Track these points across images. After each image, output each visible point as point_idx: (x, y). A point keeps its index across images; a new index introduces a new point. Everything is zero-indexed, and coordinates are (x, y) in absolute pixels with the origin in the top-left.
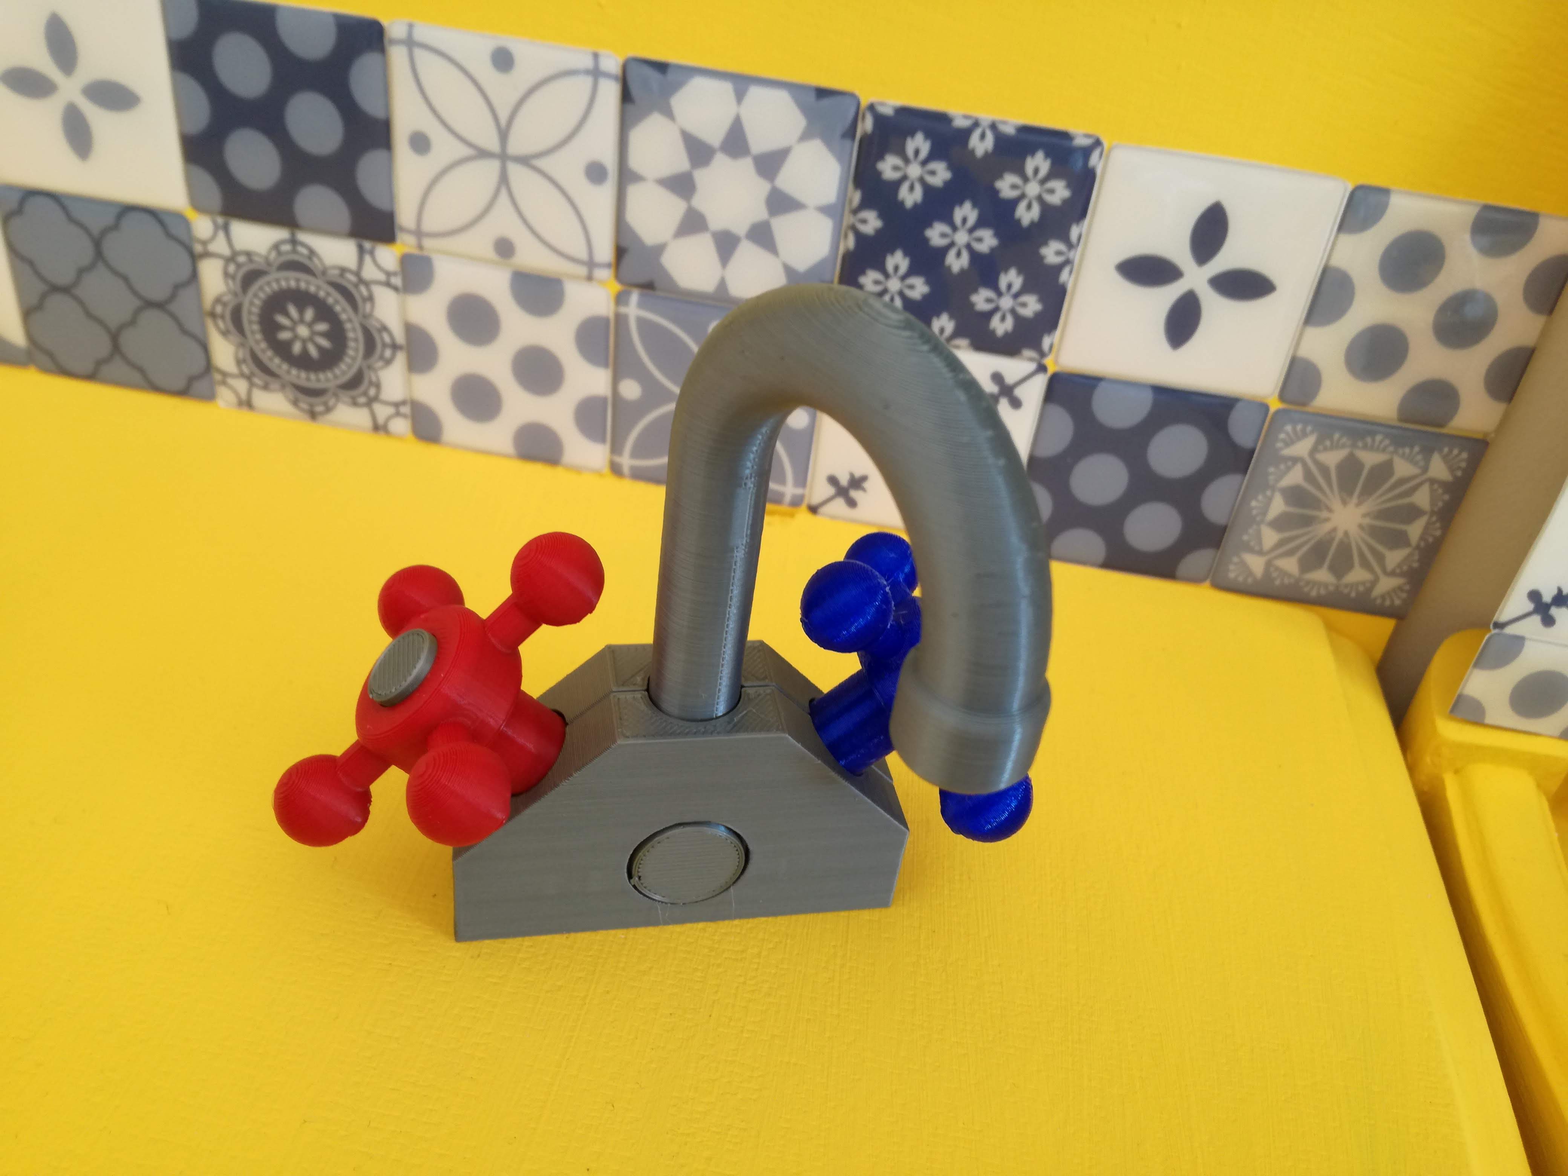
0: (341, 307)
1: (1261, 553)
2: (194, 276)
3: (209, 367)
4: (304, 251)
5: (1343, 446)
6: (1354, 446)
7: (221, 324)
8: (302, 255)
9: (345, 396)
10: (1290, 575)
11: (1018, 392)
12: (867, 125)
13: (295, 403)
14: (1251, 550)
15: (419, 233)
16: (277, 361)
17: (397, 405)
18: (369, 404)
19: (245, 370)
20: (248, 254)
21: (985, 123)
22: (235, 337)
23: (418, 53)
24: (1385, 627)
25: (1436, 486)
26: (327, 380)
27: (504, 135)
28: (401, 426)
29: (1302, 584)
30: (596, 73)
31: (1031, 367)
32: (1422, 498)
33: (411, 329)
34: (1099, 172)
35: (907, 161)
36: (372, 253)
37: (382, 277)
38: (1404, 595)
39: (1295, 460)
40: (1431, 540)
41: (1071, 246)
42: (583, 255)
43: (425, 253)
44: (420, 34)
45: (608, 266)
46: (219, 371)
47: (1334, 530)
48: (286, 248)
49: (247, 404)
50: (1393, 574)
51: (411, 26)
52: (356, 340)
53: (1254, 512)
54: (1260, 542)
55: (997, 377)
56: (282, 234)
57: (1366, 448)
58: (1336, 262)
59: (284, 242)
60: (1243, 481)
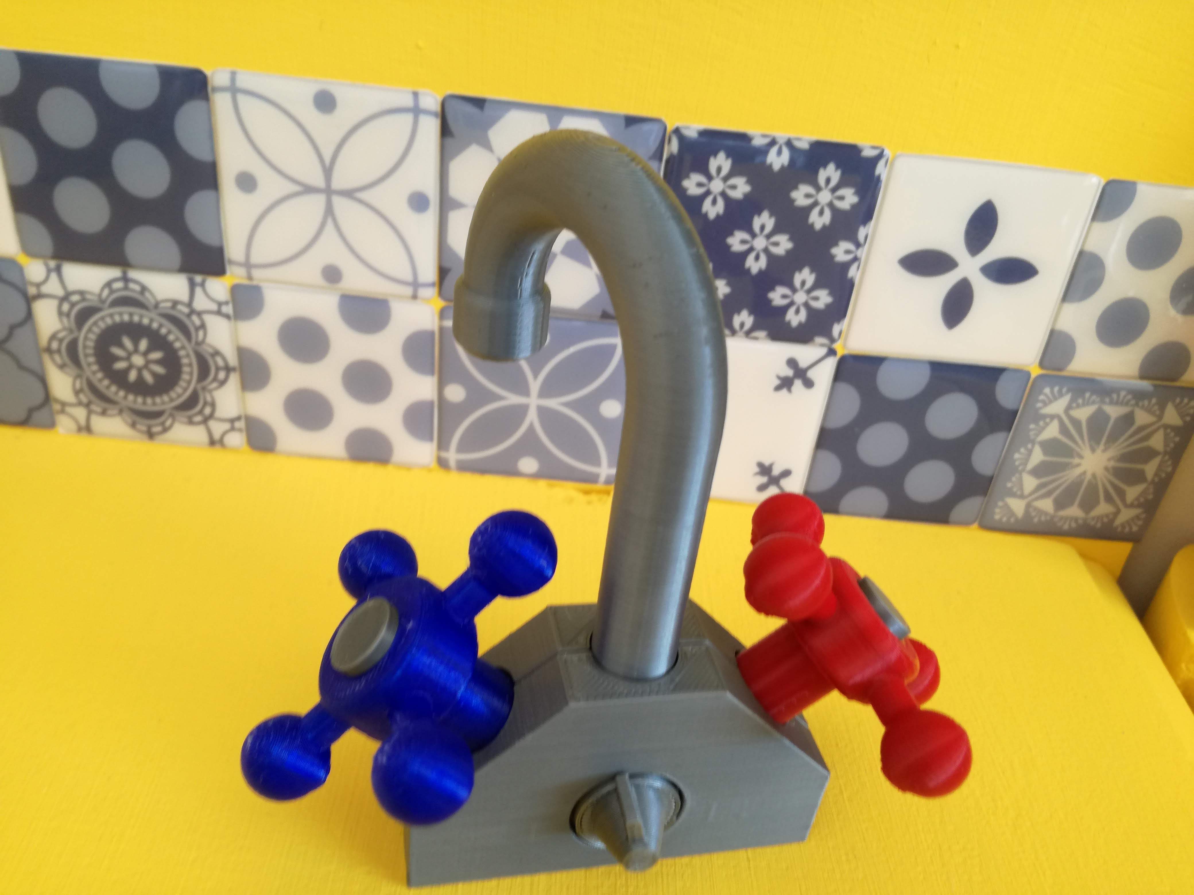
0: (175, 337)
1: (1022, 497)
2: (29, 315)
3: (47, 398)
4: (137, 288)
5: (1094, 403)
6: (1103, 402)
7: (57, 358)
8: (133, 291)
9: (182, 416)
10: (1046, 514)
11: (811, 374)
12: (674, 147)
13: (133, 425)
14: (1014, 495)
15: (248, 265)
16: (114, 388)
17: (232, 421)
18: (205, 421)
19: (83, 398)
20: (82, 293)
21: (781, 141)
22: (72, 370)
23: (242, 99)
24: (1123, 549)
25: (1169, 430)
26: (163, 403)
27: (328, 171)
28: (236, 439)
29: (1056, 520)
30: (416, 111)
31: (824, 351)
32: (1157, 442)
33: (243, 353)
34: (883, 178)
35: (710, 178)
36: (203, 285)
37: (214, 307)
38: (1140, 523)
39: (1052, 417)
40: (1163, 475)
41: (858, 245)
42: (409, 278)
43: (255, 283)
44: (242, 82)
45: (433, 285)
46: (57, 401)
47: (1084, 473)
48: (119, 285)
49: (87, 429)
50: (1132, 506)
51: (233, 74)
52: (190, 365)
53: (1017, 463)
54: (1021, 488)
55: (792, 363)
56: (113, 273)
57: (1111, 403)
58: (1090, 247)
59: (115, 280)
60: (1007, 438)
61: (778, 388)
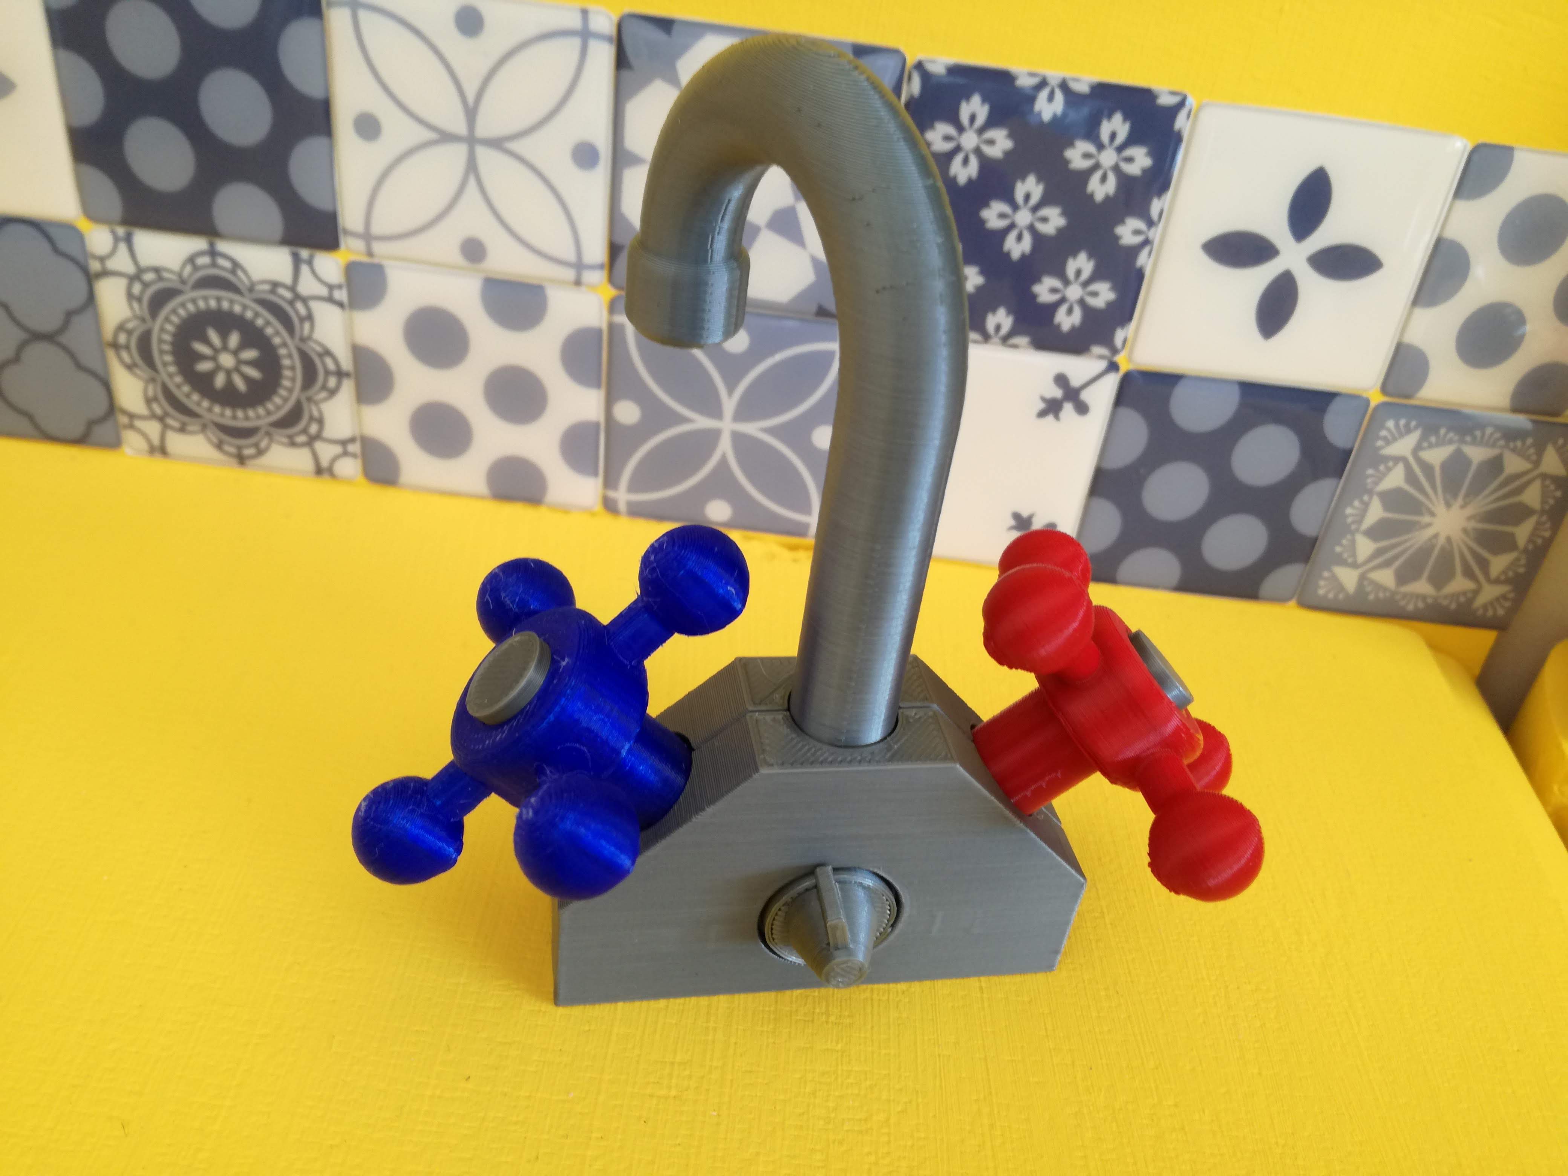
0: (273, 330)
1: (1355, 565)
2: (91, 299)
3: (112, 409)
4: (227, 264)
5: (1451, 442)
6: (1462, 441)
7: (125, 355)
8: (222, 268)
9: (280, 435)
10: (1385, 589)
11: (1085, 396)
12: (915, 87)
13: (219, 446)
14: (1343, 562)
15: (368, 237)
16: (195, 397)
17: (344, 443)
18: (310, 443)
19: (157, 409)
20: (157, 270)
21: (1054, 82)
22: (144, 371)
23: (364, 16)
24: (1485, 639)
25: (1548, 482)
26: (258, 417)
27: (471, 113)
28: (349, 467)
29: (1398, 597)
30: (585, 35)
31: (1102, 365)
32: (1532, 497)
33: (359, 352)
34: (1185, 133)
35: (960, 129)
36: (310, 263)
37: (324, 291)
38: (1507, 604)
39: (1397, 459)
40: (1539, 541)
41: (1151, 223)
42: (571, 257)
43: (375, 260)
45: (601, 267)
46: (124, 412)
47: (1436, 536)
48: (204, 260)
49: (160, 450)
50: (1497, 581)
52: (292, 368)
53: (1349, 520)
54: (1354, 554)
55: (1061, 380)
56: (198, 244)
57: (1474, 442)
58: (1451, 233)
59: (201, 254)
60: (1337, 487)
61: (1042, 414)
